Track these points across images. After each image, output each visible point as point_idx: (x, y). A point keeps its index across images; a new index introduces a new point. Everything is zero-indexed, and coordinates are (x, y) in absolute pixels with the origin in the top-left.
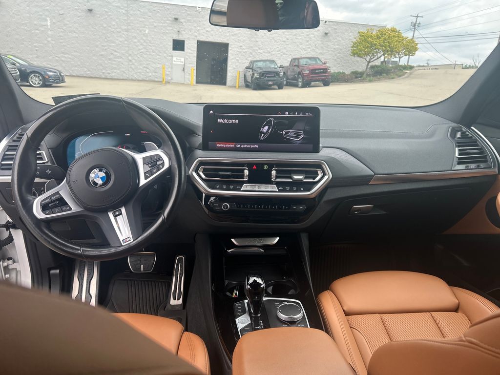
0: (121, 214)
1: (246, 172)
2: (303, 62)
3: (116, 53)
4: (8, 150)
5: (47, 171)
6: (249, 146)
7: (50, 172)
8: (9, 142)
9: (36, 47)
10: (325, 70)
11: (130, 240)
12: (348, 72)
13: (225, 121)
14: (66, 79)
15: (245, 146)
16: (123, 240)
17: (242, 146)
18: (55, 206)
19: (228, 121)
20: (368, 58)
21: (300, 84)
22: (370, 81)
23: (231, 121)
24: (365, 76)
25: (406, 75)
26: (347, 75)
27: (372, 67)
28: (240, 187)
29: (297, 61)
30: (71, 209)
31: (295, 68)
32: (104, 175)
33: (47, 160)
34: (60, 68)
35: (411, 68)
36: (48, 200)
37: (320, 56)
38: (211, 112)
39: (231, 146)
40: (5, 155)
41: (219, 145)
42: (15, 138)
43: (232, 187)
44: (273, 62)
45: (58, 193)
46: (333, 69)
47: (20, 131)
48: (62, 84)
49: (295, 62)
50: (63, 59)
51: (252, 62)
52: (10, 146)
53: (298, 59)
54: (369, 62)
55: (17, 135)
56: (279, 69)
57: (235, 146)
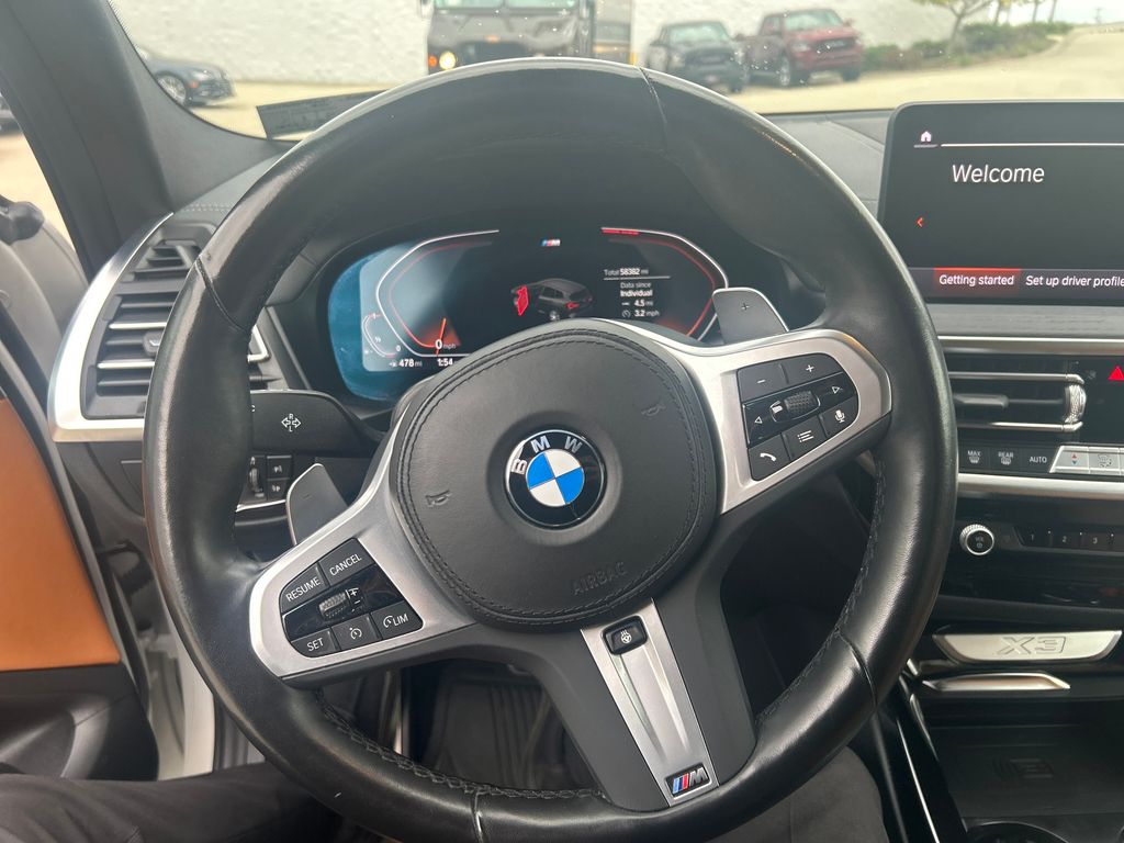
0: (641, 639)
1: (1077, 395)
2: (791, 24)
3: (343, 22)
4: (121, 314)
5: (285, 422)
6: (1084, 282)
7: (297, 423)
8: (121, 281)
9: (165, 14)
10: (850, 41)
11: (704, 781)
12: (904, 44)
13: (985, 174)
14: (237, 89)
15: (1067, 281)
16: (669, 780)
17: (1053, 282)
18: (347, 613)
19: (996, 175)
20: (959, 7)
21: (785, 80)
22: (964, 65)
23: (1014, 175)
24: (949, 50)
25: (1055, 48)
26: (904, 53)
27: (970, 29)
28: (1044, 459)
29: (777, 22)
30: (415, 622)
31: (773, 38)
32: (574, 464)
33: (264, 354)
34: (221, 63)
35: (1064, 29)
36: (314, 583)
37: (835, 6)
38: (926, 136)
39: (1004, 281)
40: (110, 334)
41: (950, 280)
42: (142, 265)
43: (1006, 459)
44: (718, 26)
45: (352, 545)
46: (871, 39)
47: (158, 238)
48: (228, 101)
49: (773, 24)
50: (226, 40)
51: (667, 30)
52: (126, 298)
53: (780, 16)
54: (960, 16)
55: (150, 254)
56: (733, 44)
57: (1021, 281)
